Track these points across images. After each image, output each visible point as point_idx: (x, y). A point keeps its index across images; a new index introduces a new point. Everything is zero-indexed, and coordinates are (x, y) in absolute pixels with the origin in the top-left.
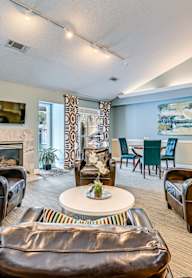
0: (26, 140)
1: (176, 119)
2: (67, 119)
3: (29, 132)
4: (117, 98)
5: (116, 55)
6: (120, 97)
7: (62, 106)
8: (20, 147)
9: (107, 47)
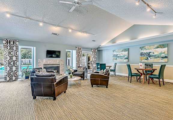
0: (61, 63)
1: (118, 55)
2: (77, 56)
3: (62, 61)
4: (99, 47)
5: (91, 34)
6: (100, 47)
7: (75, 51)
8: (59, 66)
9: (86, 32)
